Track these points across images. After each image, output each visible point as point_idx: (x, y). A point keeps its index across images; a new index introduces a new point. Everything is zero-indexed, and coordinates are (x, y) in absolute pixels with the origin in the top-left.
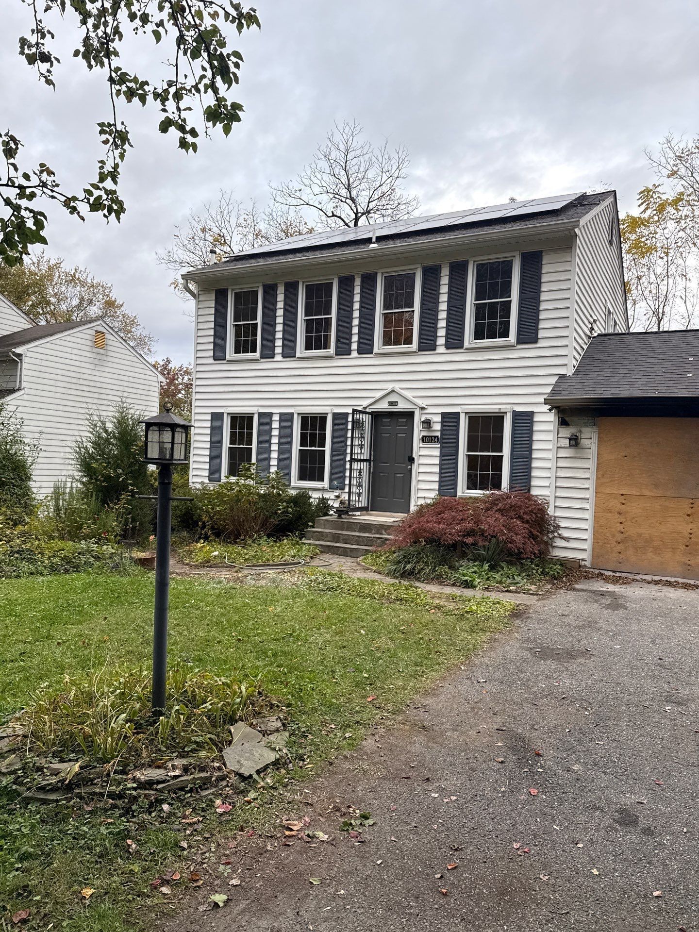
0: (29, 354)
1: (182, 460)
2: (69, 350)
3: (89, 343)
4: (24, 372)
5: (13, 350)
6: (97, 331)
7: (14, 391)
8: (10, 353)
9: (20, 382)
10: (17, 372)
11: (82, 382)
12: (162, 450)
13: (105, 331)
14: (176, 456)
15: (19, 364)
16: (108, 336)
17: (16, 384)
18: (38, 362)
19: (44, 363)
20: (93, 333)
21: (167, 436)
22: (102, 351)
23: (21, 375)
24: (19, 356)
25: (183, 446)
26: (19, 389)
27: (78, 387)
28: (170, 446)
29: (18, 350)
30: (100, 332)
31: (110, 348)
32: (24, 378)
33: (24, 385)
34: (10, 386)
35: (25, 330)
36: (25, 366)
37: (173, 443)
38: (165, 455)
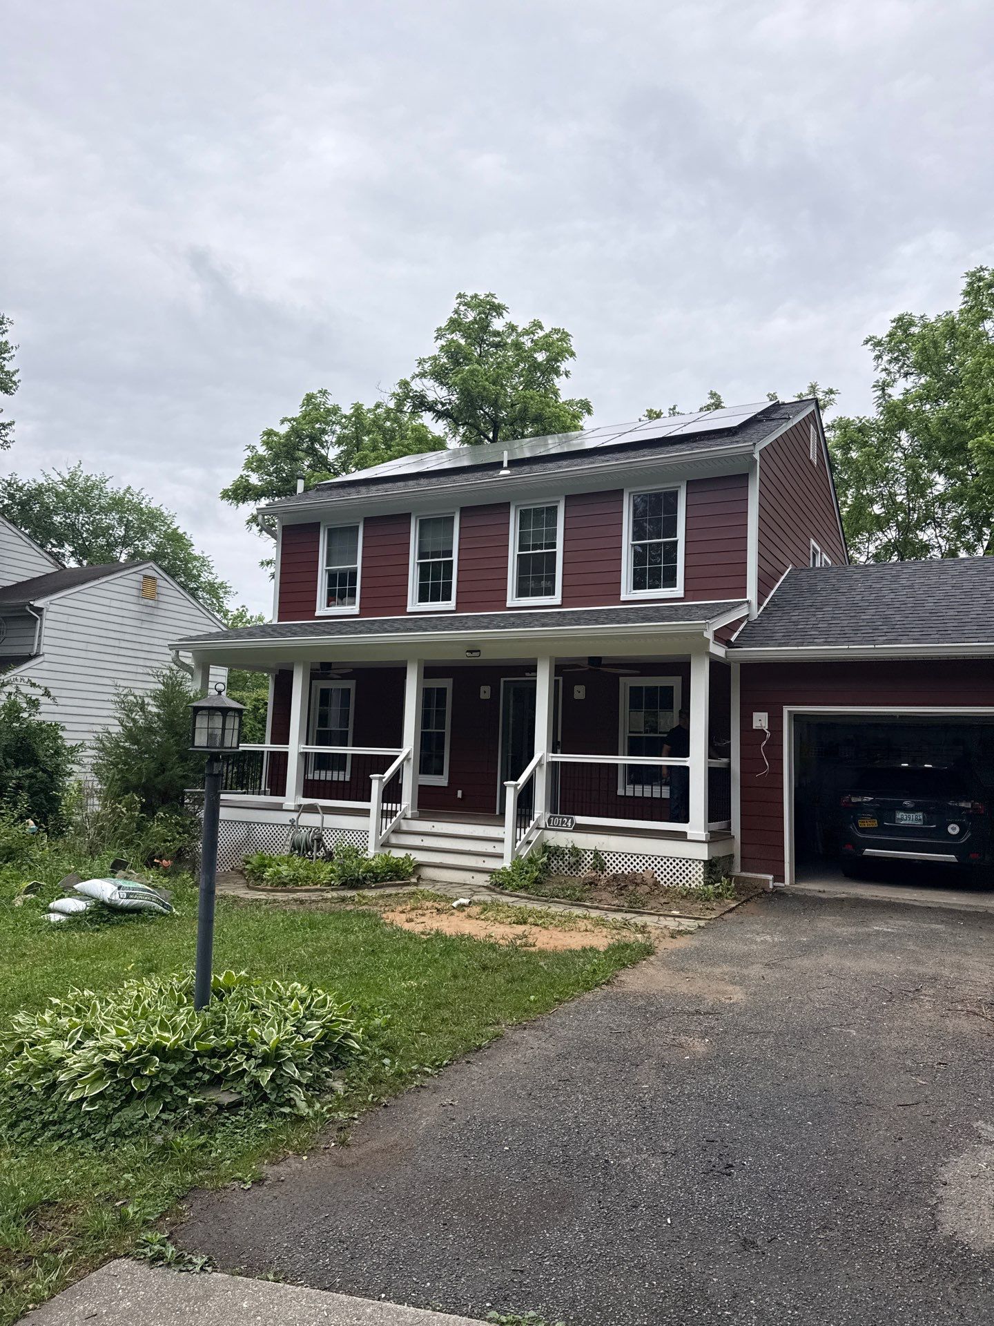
0: (52, 608)
1: (234, 748)
2: (107, 602)
3: (135, 592)
4: (45, 632)
5: (32, 603)
6: (145, 576)
7: (30, 658)
8: (28, 608)
9: (39, 645)
10: (35, 632)
11: (124, 644)
12: (211, 737)
13: (156, 575)
14: (227, 744)
15: (39, 622)
16: (161, 582)
17: (33, 648)
18: (64, 618)
19: (72, 620)
20: (140, 578)
21: (218, 721)
22: (151, 603)
23: (40, 636)
24: (39, 610)
25: (236, 733)
26: (36, 656)
27: (116, 651)
28: (220, 732)
29: (38, 604)
30: (150, 577)
31: (162, 598)
32: (45, 640)
33: (44, 649)
34: (24, 651)
35: (48, 574)
36: (46, 623)
37: (224, 729)
38: (215, 743)
